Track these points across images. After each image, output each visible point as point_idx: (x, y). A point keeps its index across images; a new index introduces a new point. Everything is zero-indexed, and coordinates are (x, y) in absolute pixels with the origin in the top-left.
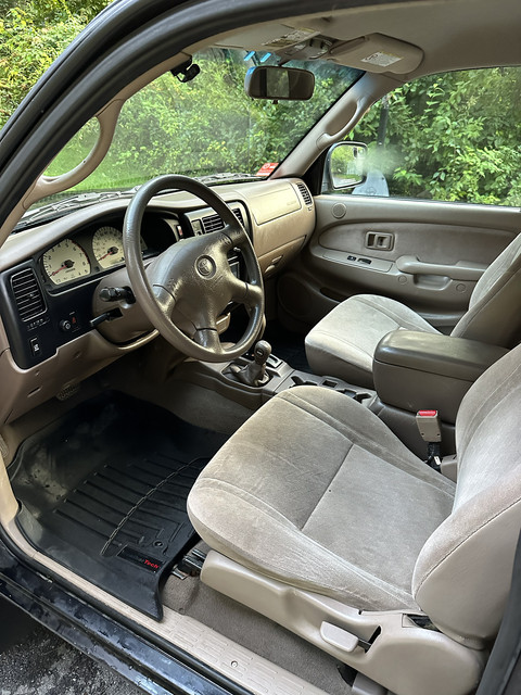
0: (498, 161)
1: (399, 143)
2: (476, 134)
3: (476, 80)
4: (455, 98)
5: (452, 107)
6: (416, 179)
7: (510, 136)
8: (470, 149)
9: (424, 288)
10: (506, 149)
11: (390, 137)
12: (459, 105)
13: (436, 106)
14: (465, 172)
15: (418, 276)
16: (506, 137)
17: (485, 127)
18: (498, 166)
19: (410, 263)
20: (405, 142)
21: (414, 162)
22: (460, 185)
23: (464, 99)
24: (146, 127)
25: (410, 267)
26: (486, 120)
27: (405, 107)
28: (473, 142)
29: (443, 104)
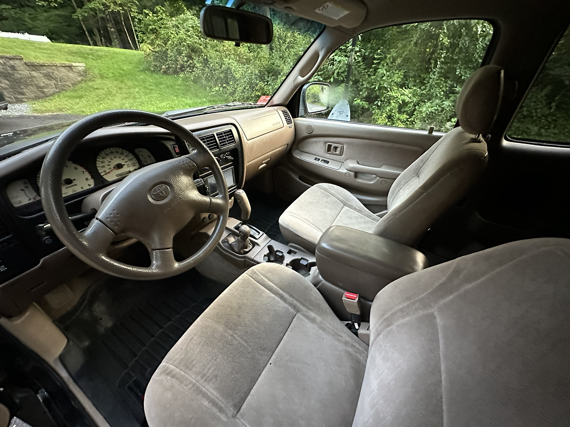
0: (410, 95)
1: (358, 85)
2: (399, 80)
3: (402, 48)
4: (389, 59)
5: (387, 64)
6: (366, 105)
7: (418, 81)
8: (395, 88)
9: (361, 181)
10: (415, 88)
11: (353, 81)
12: (392, 63)
13: (378, 64)
14: (391, 101)
15: (357, 174)
16: (415, 81)
17: (405, 76)
18: (410, 98)
19: (353, 164)
20: (361, 84)
21: (365, 95)
22: (388, 108)
23: (394, 60)
24: (226, 73)
25: (353, 168)
26: (405, 72)
27: (362, 63)
28: (397, 84)
29: (382, 62)
